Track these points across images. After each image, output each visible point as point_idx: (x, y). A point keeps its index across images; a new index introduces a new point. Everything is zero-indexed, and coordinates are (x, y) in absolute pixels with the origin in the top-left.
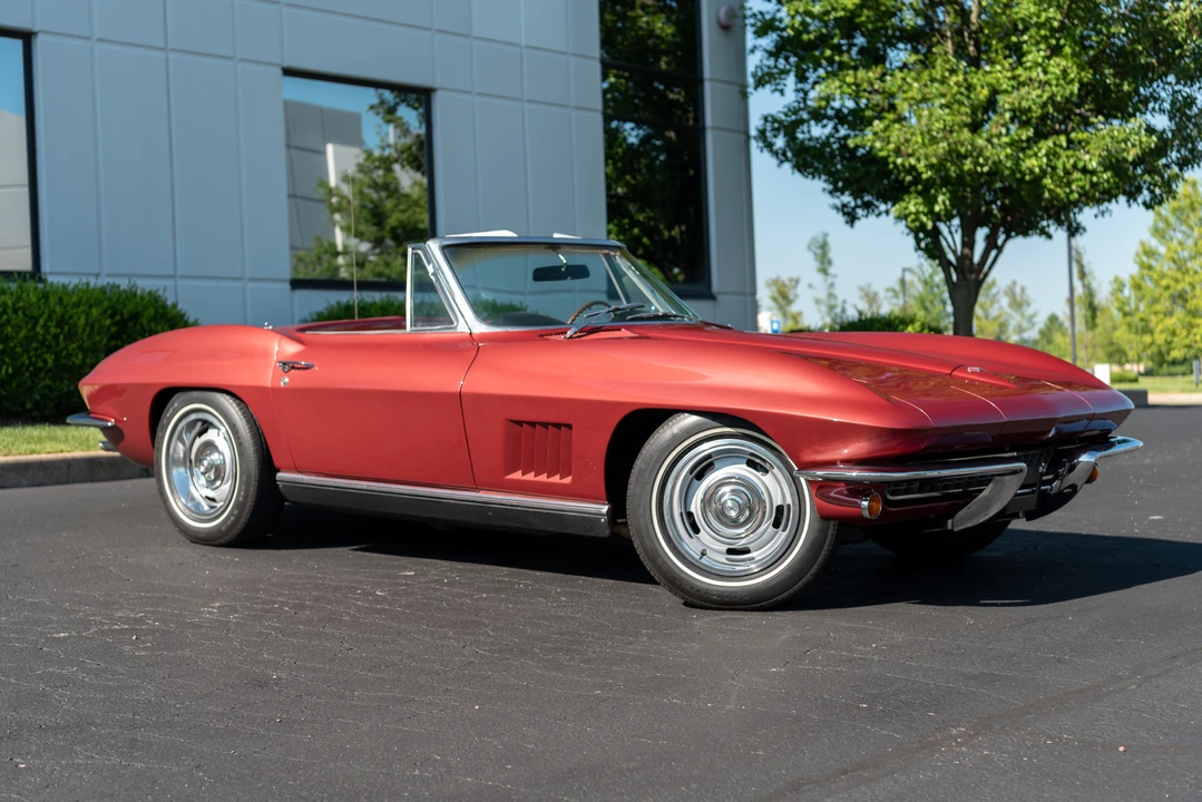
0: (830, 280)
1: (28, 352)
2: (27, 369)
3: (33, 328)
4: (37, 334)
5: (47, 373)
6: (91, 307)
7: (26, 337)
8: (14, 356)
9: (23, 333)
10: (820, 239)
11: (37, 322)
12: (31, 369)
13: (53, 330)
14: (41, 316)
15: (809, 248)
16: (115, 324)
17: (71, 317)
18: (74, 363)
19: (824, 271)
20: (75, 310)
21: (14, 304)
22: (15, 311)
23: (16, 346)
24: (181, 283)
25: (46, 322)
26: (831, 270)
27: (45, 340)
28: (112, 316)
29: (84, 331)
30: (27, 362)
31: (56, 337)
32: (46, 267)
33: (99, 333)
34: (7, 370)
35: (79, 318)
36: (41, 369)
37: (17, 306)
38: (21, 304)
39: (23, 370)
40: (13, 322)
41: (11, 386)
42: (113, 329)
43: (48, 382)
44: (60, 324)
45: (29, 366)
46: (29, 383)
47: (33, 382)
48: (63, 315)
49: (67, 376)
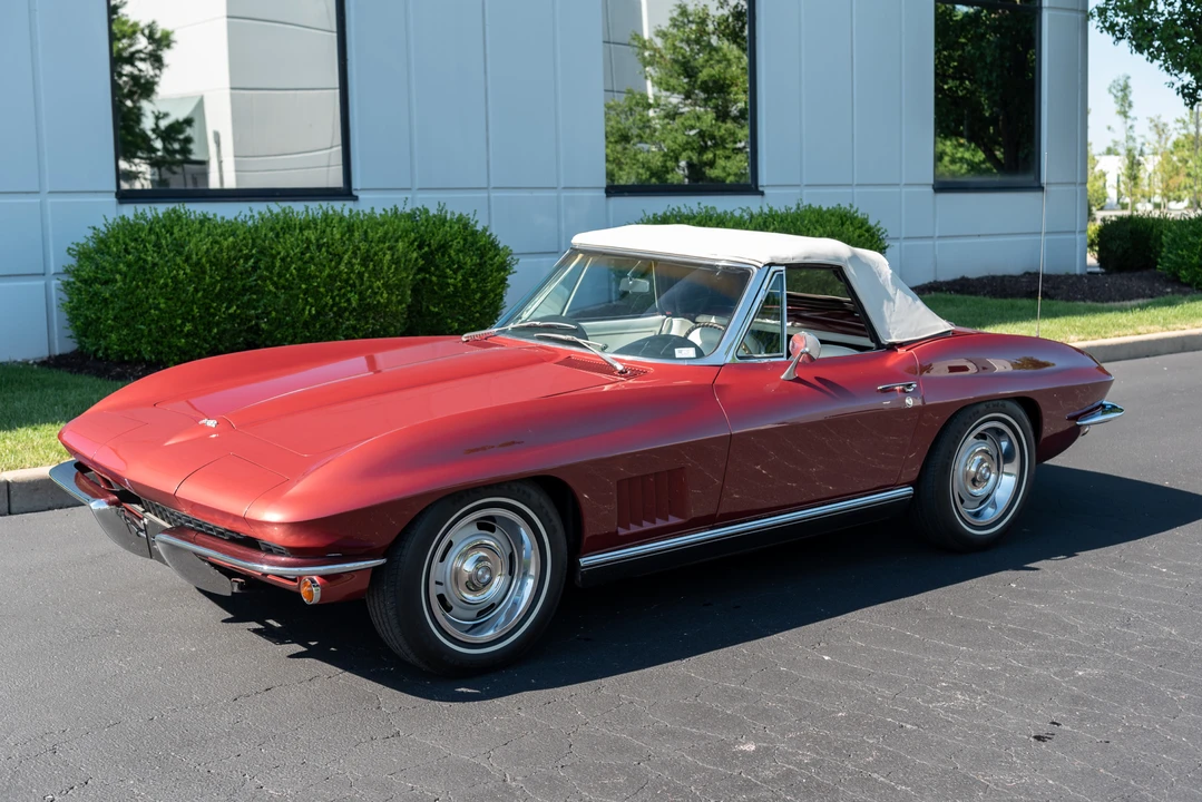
0: (1129, 122)
1: (332, 291)
2: (331, 310)
3: (339, 263)
4: (340, 272)
5: (351, 313)
6: (397, 241)
7: (329, 276)
8: (317, 295)
9: (327, 271)
10: (1122, 83)
11: (341, 259)
12: (335, 309)
13: (357, 268)
14: (347, 251)
15: (1110, 91)
16: (423, 257)
17: (376, 254)
18: (379, 302)
19: (1124, 114)
20: (381, 246)
21: (317, 240)
22: (319, 247)
23: (318, 286)
24: (494, 194)
25: (350, 258)
26: (1131, 113)
27: (350, 278)
28: (420, 247)
29: (389, 268)
30: (331, 302)
31: (360, 275)
32: (356, 184)
33: (405, 269)
34: (310, 311)
35: (385, 254)
36: (346, 309)
37: (321, 242)
38: (325, 240)
39: (327, 309)
40: (317, 260)
41: (314, 326)
42: (421, 262)
43: (352, 322)
44: (364, 262)
45: (333, 306)
46: (333, 324)
47: (337, 322)
48: (368, 251)
49: (372, 315)
